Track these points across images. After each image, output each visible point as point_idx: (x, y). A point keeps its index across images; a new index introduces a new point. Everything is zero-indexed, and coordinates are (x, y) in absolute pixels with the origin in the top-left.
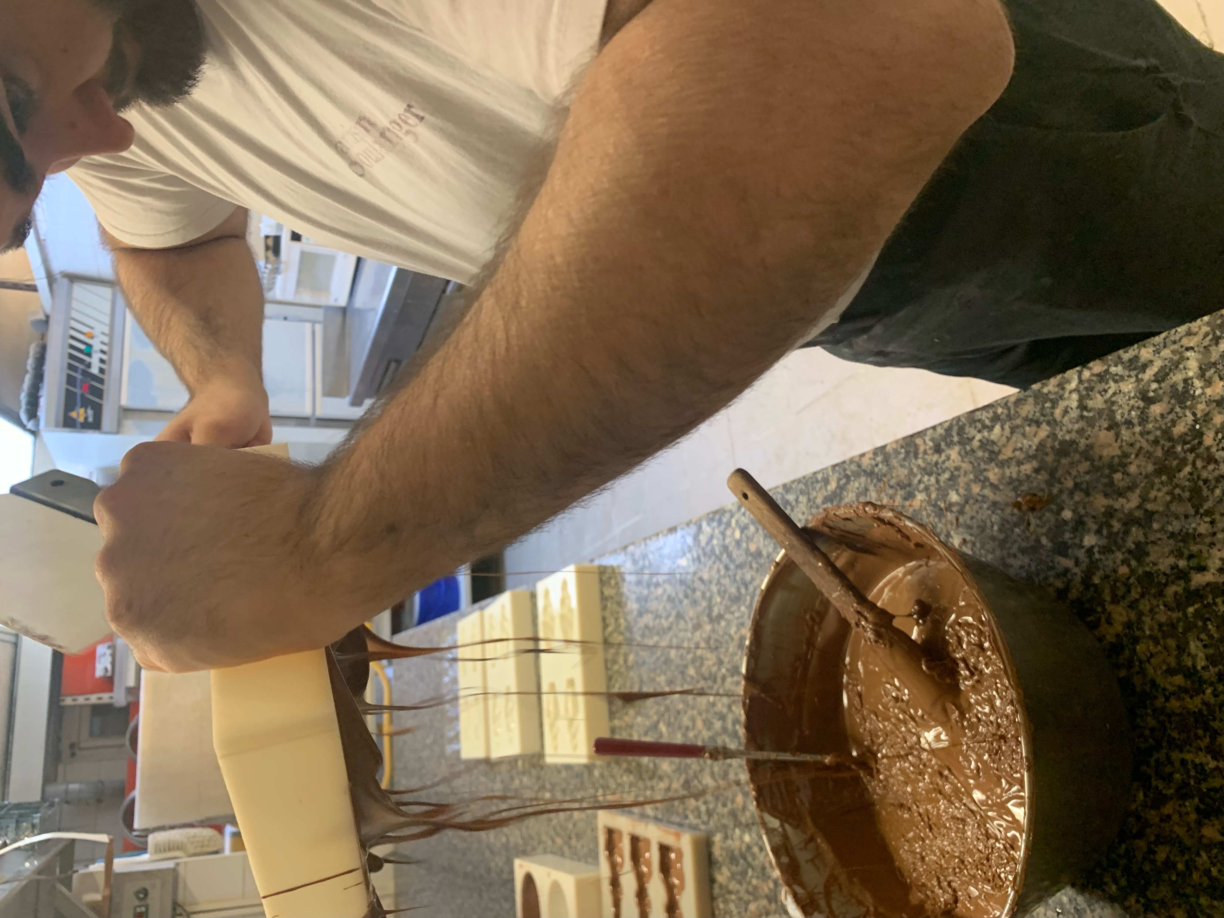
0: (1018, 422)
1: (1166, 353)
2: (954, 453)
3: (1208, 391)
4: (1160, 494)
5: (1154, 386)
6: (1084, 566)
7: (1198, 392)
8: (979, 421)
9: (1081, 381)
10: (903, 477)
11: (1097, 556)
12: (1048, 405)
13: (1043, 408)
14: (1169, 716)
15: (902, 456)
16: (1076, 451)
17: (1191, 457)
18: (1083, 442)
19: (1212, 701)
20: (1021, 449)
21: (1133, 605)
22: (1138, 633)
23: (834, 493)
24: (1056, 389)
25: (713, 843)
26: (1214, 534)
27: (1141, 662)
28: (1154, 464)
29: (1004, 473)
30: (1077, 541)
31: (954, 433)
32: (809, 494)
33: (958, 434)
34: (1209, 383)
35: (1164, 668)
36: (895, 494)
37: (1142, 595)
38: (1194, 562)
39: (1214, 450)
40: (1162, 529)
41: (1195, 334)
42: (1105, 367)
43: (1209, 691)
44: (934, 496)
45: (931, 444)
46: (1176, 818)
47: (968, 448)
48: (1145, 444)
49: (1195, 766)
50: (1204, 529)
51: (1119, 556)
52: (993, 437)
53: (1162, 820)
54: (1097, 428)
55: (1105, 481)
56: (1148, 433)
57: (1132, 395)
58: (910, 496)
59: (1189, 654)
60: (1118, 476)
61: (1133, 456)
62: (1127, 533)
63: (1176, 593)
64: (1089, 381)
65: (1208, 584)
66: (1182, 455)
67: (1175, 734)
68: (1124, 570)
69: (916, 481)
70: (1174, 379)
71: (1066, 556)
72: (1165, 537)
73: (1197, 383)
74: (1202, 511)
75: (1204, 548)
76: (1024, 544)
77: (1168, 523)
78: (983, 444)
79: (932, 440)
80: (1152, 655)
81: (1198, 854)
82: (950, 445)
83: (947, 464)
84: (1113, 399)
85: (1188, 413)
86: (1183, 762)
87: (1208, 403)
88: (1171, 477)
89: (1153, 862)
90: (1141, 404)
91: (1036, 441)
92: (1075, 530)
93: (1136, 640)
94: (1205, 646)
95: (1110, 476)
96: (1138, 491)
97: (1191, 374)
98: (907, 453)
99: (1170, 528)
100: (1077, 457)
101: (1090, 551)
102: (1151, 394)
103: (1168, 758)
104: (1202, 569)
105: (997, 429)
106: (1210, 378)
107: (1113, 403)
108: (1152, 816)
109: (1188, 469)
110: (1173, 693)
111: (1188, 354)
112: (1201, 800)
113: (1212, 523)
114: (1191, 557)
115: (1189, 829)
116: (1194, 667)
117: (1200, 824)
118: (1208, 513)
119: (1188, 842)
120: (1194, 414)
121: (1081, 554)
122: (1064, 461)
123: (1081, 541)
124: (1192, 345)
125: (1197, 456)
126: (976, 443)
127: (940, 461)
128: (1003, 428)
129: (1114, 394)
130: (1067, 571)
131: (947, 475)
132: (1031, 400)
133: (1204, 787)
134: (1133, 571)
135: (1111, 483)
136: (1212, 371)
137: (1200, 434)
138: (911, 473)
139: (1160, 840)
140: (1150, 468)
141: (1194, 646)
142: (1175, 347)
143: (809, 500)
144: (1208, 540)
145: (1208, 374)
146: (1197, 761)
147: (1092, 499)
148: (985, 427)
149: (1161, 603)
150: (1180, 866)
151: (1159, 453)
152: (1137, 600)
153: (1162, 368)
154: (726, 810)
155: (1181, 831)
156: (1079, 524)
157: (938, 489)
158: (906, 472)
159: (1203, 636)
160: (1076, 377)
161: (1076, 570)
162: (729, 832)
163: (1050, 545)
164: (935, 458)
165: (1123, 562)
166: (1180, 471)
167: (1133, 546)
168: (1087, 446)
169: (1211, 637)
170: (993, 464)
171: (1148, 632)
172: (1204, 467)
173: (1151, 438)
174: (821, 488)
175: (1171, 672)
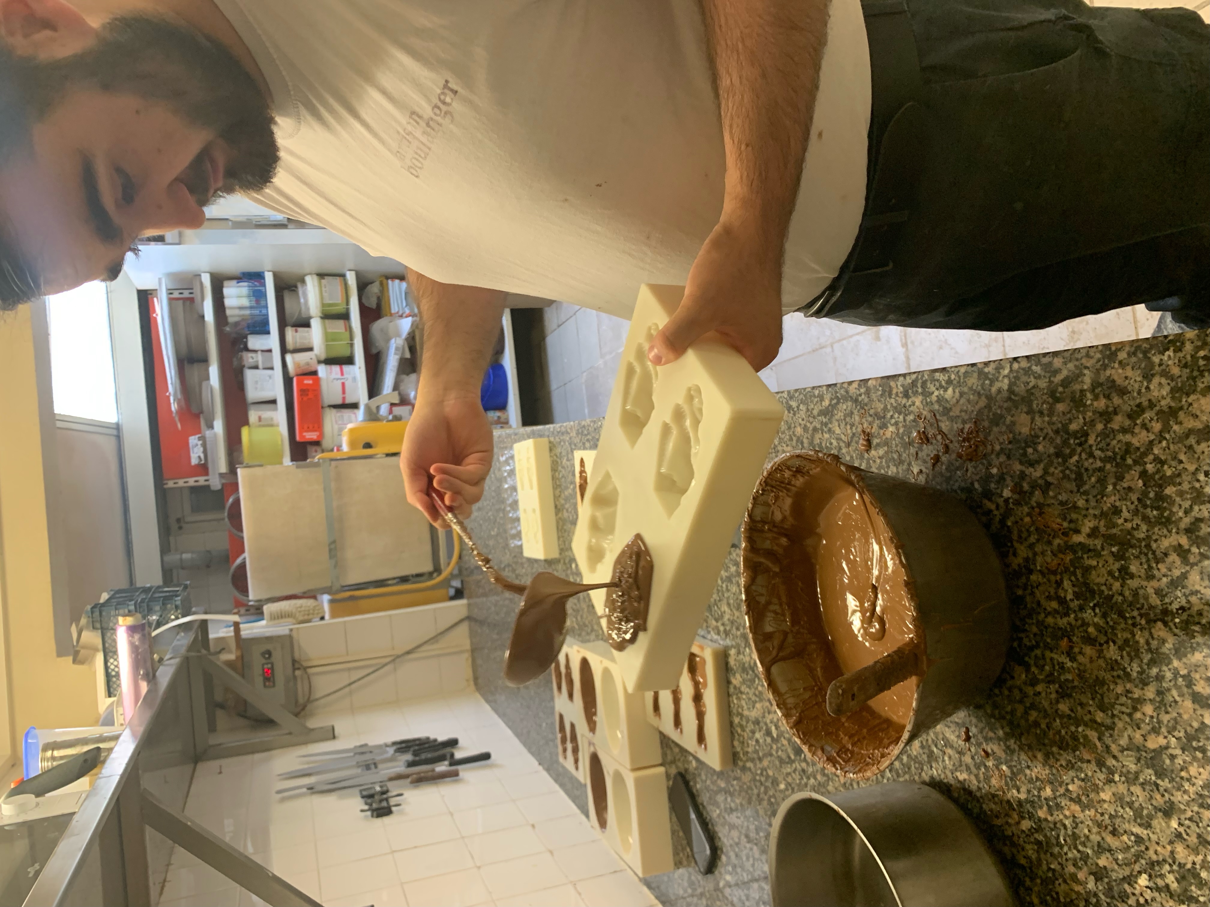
0: (965, 389)
1: (1071, 366)
2: (918, 401)
3: (1095, 403)
4: (1056, 471)
5: (1060, 389)
6: (1002, 511)
7: (1089, 402)
8: (938, 380)
9: (1011, 370)
10: (879, 410)
11: (1011, 505)
12: (987, 382)
13: (984, 383)
14: (1046, 628)
15: (880, 393)
16: (1004, 423)
17: (1079, 449)
18: (1009, 419)
19: (1073, 622)
20: (966, 411)
21: (1031, 546)
22: (1032, 567)
23: (827, 408)
24: (994, 372)
25: (729, 655)
26: (1087, 509)
27: (1032, 587)
28: (1055, 448)
29: (952, 427)
30: (999, 491)
31: (919, 385)
32: (808, 405)
33: (922, 387)
34: (1096, 398)
35: (1047, 594)
36: (873, 422)
37: (1038, 540)
38: (1072, 526)
39: (1094, 448)
40: (1055, 497)
41: (1092, 357)
42: (1029, 365)
43: (1072, 616)
44: (901, 431)
45: (901, 389)
46: (1043, 694)
47: (928, 400)
48: (1050, 431)
49: (1058, 664)
50: (1081, 503)
51: (1026, 509)
52: (946, 396)
53: (1034, 694)
54: (1019, 410)
55: (1021, 451)
56: (1054, 424)
57: (1045, 391)
58: (884, 426)
59: (1063, 588)
60: (1030, 450)
61: (1041, 438)
62: (1032, 493)
63: (1059, 545)
64: (1017, 372)
65: (1080, 543)
66: (1073, 446)
67: (1049, 640)
68: (1027, 519)
69: (889, 415)
70: (1074, 388)
71: (990, 500)
72: (1056, 503)
73: (1089, 395)
74: (1081, 490)
75: (1080, 518)
76: (963, 484)
77: (1059, 494)
78: (939, 400)
79: (903, 386)
80: (1040, 584)
81: (1055, 720)
82: (916, 393)
83: (912, 408)
84: (1033, 391)
85: (1080, 417)
86: (1052, 659)
87: (1094, 412)
88: (1065, 461)
89: (1027, 720)
90: (1050, 400)
91: (977, 407)
92: (998, 482)
93: (1031, 572)
94: (1074, 586)
95: (1024, 449)
96: (1042, 465)
97: (1085, 387)
98: (884, 391)
99: (1060, 497)
100: (1004, 429)
101: (1007, 501)
102: (1058, 395)
103: (1043, 655)
104: (1077, 531)
105: (950, 391)
106: (1098, 394)
107: (1032, 394)
108: (1030, 691)
109: (1076, 458)
110: (1049, 613)
111: (1086, 372)
112: (1060, 687)
113: (1087, 501)
114: (1071, 521)
115: (1051, 703)
116: (1065, 598)
117: (1058, 702)
118: (1086, 493)
119: (1050, 711)
120: (1084, 418)
121: (1001, 501)
122: (995, 429)
123: (1002, 491)
124: (1088, 365)
125: (1084, 450)
126: (934, 398)
127: (907, 404)
128: (954, 392)
129: (1034, 387)
130: (991, 511)
131: (911, 417)
132: (975, 375)
133: (1062, 678)
134: (1033, 523)
135: (1025, 454)
136: (1100, 389)
137: (1086, 435)
138: (885, 409)
139: (1033, 706)
140: (1052, 450)
141: (1066, 584)
142: (1077, 363)
143: (808, 410)
144: (1084, 512)
145: (1096, 391)
146: (1060, 660)
147: (1011, 462)
148: (941, 386)
149: (1049, 549)
150: (1043, 726)
151: (1058, 441)
152: (1034, 543)
153: (1067, 377)
154: (739, 633)
155: (1046, 704)
156: (1001, 479)
157: (904, 426)
158: (882, 406)
159: (1073, 578)
160: (1008, 366)
161: (996, 512)
162: (742, 650)
163: (980, 489)
164: (904, 401)
165: (1029, 514)
166: (1071, 457)
167: (1035, 504)
168: (1012, 422)
169: (1077, 579)
170: (945, 418)
171: (1039, 568)
172: (1086, 459)
173: (1055, 428)
174: (817, 402)
175: (1049, 598)
